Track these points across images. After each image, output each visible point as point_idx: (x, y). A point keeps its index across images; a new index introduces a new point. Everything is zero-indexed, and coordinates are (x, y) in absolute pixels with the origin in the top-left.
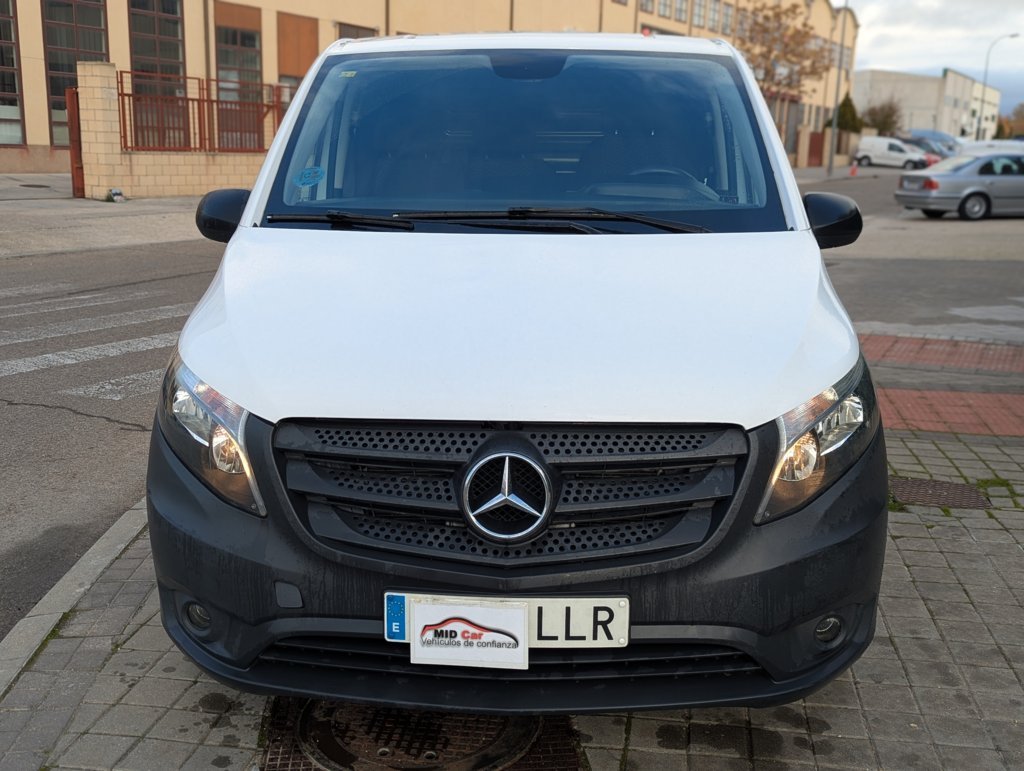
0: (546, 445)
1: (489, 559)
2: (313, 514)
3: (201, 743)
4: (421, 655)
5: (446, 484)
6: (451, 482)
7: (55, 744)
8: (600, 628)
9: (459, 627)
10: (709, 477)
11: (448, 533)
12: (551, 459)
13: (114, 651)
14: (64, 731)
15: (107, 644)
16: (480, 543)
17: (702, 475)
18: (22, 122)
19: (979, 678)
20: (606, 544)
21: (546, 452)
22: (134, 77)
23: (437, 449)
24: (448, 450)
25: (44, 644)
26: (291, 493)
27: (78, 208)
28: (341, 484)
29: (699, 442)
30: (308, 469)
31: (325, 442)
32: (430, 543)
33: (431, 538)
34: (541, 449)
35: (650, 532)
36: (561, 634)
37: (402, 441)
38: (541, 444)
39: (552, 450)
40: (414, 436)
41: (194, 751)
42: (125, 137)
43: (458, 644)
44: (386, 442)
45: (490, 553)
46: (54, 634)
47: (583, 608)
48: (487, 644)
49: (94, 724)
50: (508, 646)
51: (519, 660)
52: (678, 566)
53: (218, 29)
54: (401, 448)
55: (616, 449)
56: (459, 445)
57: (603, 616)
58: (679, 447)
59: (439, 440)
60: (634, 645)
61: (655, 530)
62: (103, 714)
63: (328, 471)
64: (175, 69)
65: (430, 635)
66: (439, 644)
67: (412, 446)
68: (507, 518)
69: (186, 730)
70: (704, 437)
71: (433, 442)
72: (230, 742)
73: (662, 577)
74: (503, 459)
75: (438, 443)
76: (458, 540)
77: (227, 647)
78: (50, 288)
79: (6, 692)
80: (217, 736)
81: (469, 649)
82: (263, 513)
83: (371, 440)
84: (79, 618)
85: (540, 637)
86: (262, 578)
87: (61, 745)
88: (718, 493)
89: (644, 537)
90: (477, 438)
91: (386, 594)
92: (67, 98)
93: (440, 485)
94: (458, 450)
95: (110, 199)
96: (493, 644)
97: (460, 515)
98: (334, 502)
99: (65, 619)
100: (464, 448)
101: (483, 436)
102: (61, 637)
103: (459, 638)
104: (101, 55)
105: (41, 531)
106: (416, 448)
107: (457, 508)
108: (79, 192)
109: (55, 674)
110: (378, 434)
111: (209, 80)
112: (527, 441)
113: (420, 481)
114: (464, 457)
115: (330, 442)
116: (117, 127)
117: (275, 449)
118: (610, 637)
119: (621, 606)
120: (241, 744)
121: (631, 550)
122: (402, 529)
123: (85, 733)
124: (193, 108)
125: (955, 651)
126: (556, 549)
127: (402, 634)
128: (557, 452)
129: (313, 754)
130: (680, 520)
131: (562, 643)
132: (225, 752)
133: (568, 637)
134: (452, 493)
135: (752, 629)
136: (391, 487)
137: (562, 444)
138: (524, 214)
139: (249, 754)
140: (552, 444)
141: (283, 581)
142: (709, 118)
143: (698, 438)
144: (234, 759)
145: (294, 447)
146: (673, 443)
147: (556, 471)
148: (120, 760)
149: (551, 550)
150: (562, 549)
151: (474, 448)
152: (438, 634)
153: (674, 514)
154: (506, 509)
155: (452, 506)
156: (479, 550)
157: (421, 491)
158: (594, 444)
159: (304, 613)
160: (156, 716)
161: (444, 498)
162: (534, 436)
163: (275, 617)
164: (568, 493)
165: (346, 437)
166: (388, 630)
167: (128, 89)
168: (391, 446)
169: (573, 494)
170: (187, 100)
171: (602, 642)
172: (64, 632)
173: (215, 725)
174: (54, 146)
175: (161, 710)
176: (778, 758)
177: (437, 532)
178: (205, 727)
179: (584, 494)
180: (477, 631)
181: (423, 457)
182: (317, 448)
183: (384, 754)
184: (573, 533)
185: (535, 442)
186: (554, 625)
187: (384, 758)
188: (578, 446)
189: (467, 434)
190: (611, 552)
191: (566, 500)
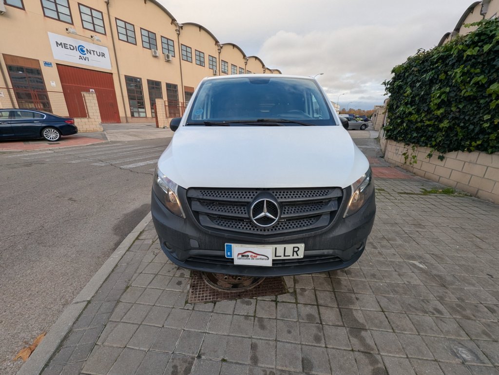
0: (278, 196)
1: (259, 232)
2: (201, 218)
3: (174, 276)
4: (237, 262)
5: (244, 208)
6: (246, 207)
7: (132, 277)
8: (295, 253)
9: (250, 254)
10: (329, 204)
11: (245, 224)
12: (280, 200)
13: (152, 244)
14: (135, 272)
15: (151, 241)
16: (256, 227)
17: (327, 203)
18: (145, 112)
19: (382, 247)
20: (297, 226)
21: (278, 198)
22: (168, 102)
23: (241, 197)
24: (245, 198)
25: (134, 242)
26: (193, 211)
27: (157, 130)
28: (209, 209)
29: (327, 193)
30: (198, 203)
31: (203, 195)
32: (239, 228)
33: (239, 226)
34: (276, 197)
35: (311, 222)
36: (282, 255)
37: (229, 194)
38: (276, 195)
39: (280, 197)
40: (233, 193)
41: (172, 279)
42: (166, 115)
43: (249, 259)
44: (224, 195)
45: (259, 230)
46: (137, 238)
47: (289, 247)
48: (258, 259)
49: (144, 269)
50: (266, 259)
51: (269, 263)
52: (320, 233)
53: (185, 92)
54: (229, 197)
55: (301, 196)
56: (248, 196)
57: (296, 249)
58: (321, 195)
59: (241, 194)
60: (305, 257)
61: (312, 221)
62: (147, 266)
63: (205, 204)
64: (177, 101)
65: (240, 256)
66: (243, 259)
67: (232, 196)
68: (265, 220)
69: (170, 271)
70: (328, 191)
71: (239, 195)
72: (182, 275)
73: (315, 237)
74: (264, 201)
75: (241, 195)
76: (249, 226)
77: (177, 255)
78: (150, 146)
79: (121, 258)
80: (178, 273)
81: (253, 260)
82: (185, 217)
83: (219, 194)
84: (145, 233)
85: (276, 256)
86: (185, 238)
87: (134, 278)
88: (333, 209)
89: (309, 224)
90: (254, 193)
91: (226, 244)
92: (154, 107)
93: (242, 209)
94: (248, 198)
95: (164, 128)
96: (261, 259)
97: (249, 218)
98: (208, 215)
99: (141, 233)
100: (250, 197)
101: (256, 192)
102: (139, 239)
103: (250, 257)
104: (161, 97)
105: (140, 205)
106: (234, 197)
107: (248, 217)
108: (158, 126)
109: (136, 252)
110: (221, 192)
111: (184, 102)
112: (271, 194)
113: (235, 207)
114: (250, 200)
115: (205, 195)
116: (165, 113)
117: (187, 197)
118: (298, 255)
119: (302, 246)
120: (185, 276)
121: (305, 228)
122: (230, 223)
123: (141, 273)
124: (180, 108)
125: (373, 238)
126: (281, 229)
127: (231, 256)
128: (282, 198)
129: (205, 279)
130: (320, 218)
131: (283, 258)
132: (180, 279)
133: (284, 256)
134: (246, 212)
135: (341, 250)
136: (226, 210)
137: (283, 195)
138: (262, 121)
139: (187, 280)
140: (280, 195)
141: (192, 239)
142: (303, 99)
143: (327, 191)
144: (183, 282)
145: (193, 197)
146: (319, 193)
147: (281, 204)
148: (150, 283)
149: (279, 229)
150: (283, 228)
151: (254, 197)
152: (242, 256)
153: (318, 216)
154: (265, 217)
155: (246, 216)
156: (256, 230)
157: (236, 211)
158: (294, 195)
159: (200, 248)
160: (162, 266)
161: (244, 213)
162: (273, 192)
163: (190, 250)
164: (285, 211)
165: (210, 193)
166: (227, 254)
167: (167, 104)
168: (225, 196)
169: (287, 211)
170: (179, 107)
171: (295, 257)
172: (140, 238)
173: (178, 269)
174: (152, 117)
175: (164, 264)
176: (337, 277)
177: (241, 223)
178: (175, 270)
179: (290, 211)
180: (256, 255)
181: (236, 200)
182: (201, 197)
183: (226, 278)
184: (286, 223)
185: (274, 194)
186: (280, 252)
187: (226, 280)
188: (288, 195)
189: (251, 192)
190: (298, 229)
191: (284, 213)
